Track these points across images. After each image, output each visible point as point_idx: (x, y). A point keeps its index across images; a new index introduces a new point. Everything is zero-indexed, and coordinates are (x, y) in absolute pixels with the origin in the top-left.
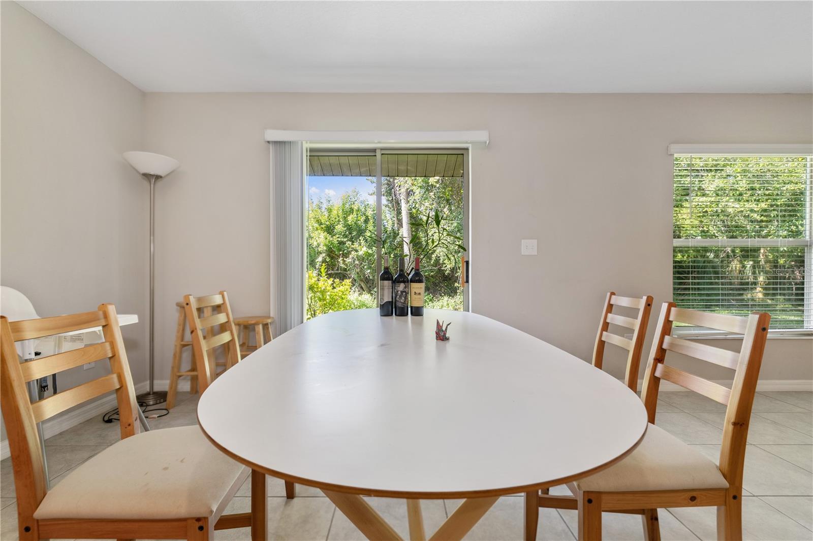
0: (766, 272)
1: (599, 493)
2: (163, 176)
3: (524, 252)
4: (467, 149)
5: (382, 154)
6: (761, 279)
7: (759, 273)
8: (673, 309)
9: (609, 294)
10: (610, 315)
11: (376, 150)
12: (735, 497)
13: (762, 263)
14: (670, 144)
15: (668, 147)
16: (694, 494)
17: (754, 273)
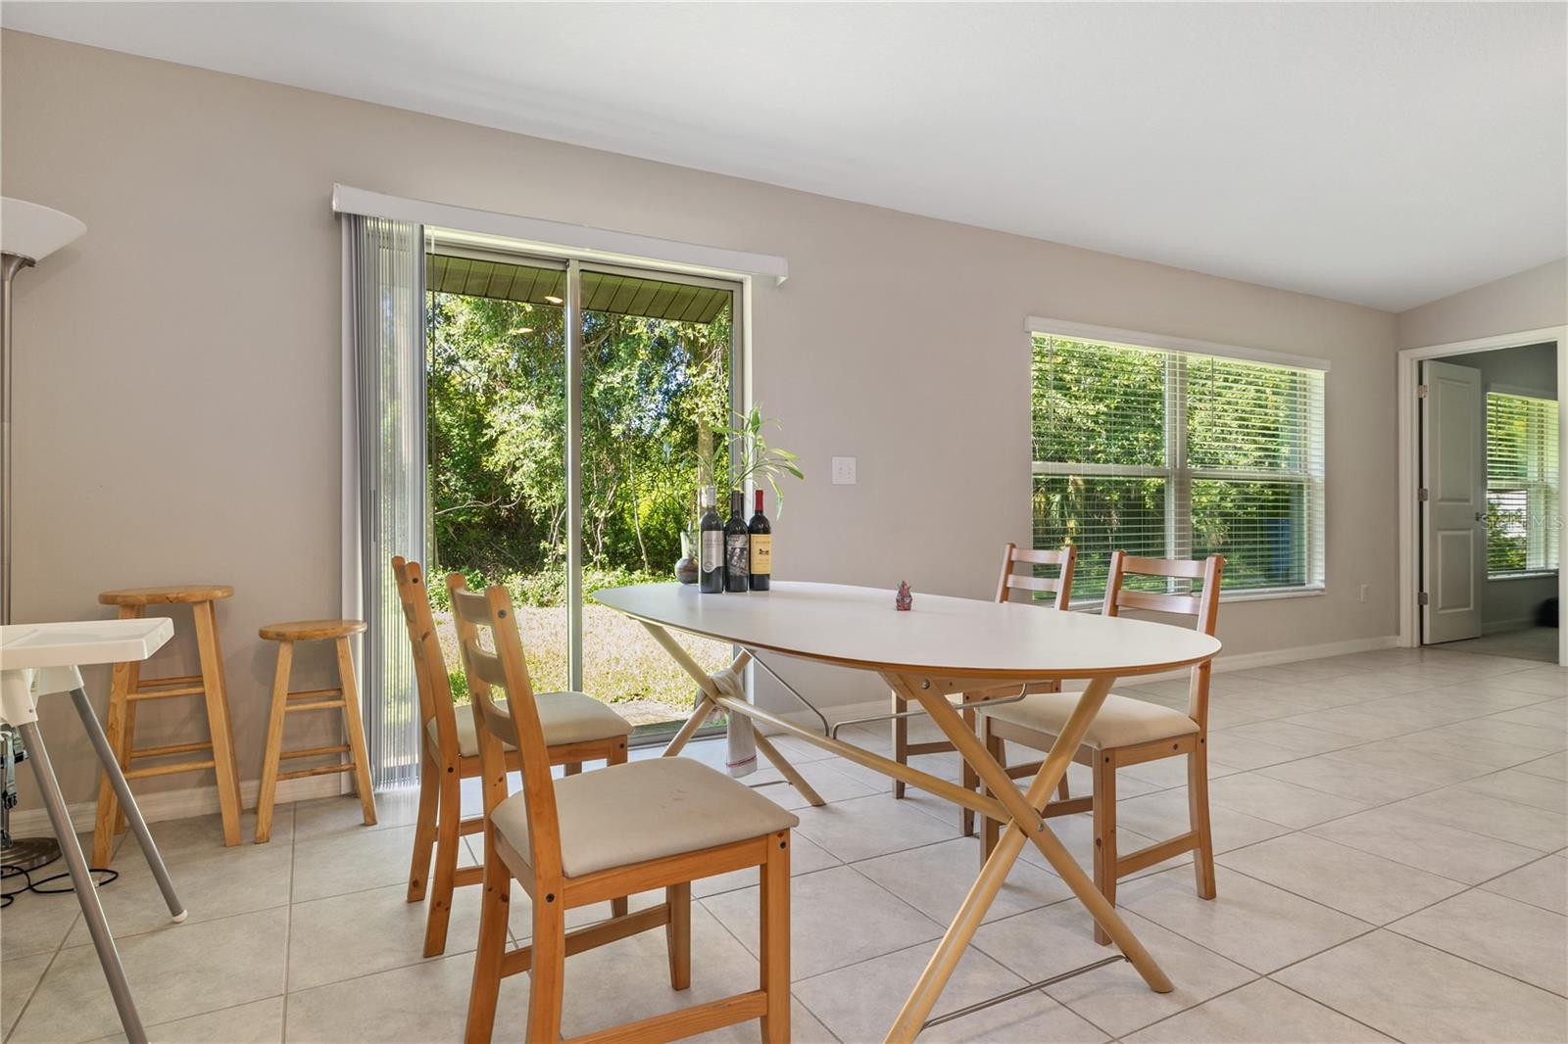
0: (1078, 514)
1: (1113, 750)
2: (37, 259)
3: (837, 479)
4: (741, 283)
5: (582, 270)
6: (1072, 524)
7: (1070, 516)
8: (1124, 558)
9: (1008, 547)
10: (1011, 578)
11: (568, 260)
12: (1202, 741)
13: (1072, 497)
14: (1028, 315)
15: (1024, 319)
16: (1176, 742)
17: (1062, 515)
